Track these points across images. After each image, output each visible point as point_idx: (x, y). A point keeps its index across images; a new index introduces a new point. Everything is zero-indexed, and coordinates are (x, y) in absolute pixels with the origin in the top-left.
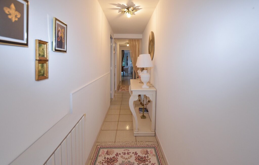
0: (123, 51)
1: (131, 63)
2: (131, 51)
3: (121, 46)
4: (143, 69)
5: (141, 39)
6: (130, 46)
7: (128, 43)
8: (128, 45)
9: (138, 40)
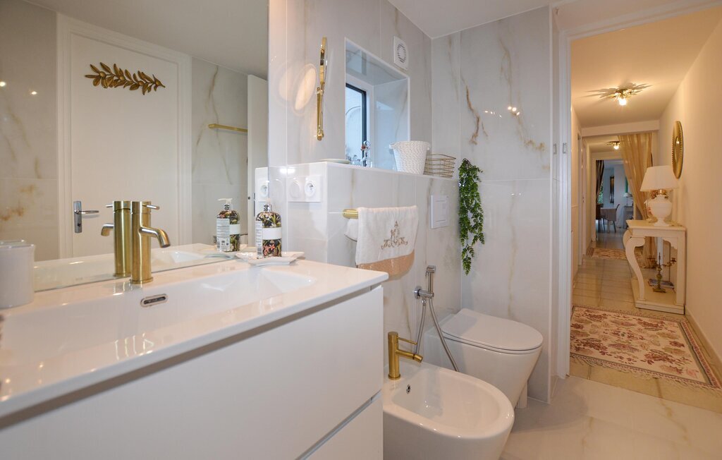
0: (599, 163)
1: (626, 195)
2: (626, 162)
3: (593, 151)
4: (655, 194)
5: (656, 131)
6: (624, 149)
7: (617, 142)
8: (616, 147)
9: (648, 134)
